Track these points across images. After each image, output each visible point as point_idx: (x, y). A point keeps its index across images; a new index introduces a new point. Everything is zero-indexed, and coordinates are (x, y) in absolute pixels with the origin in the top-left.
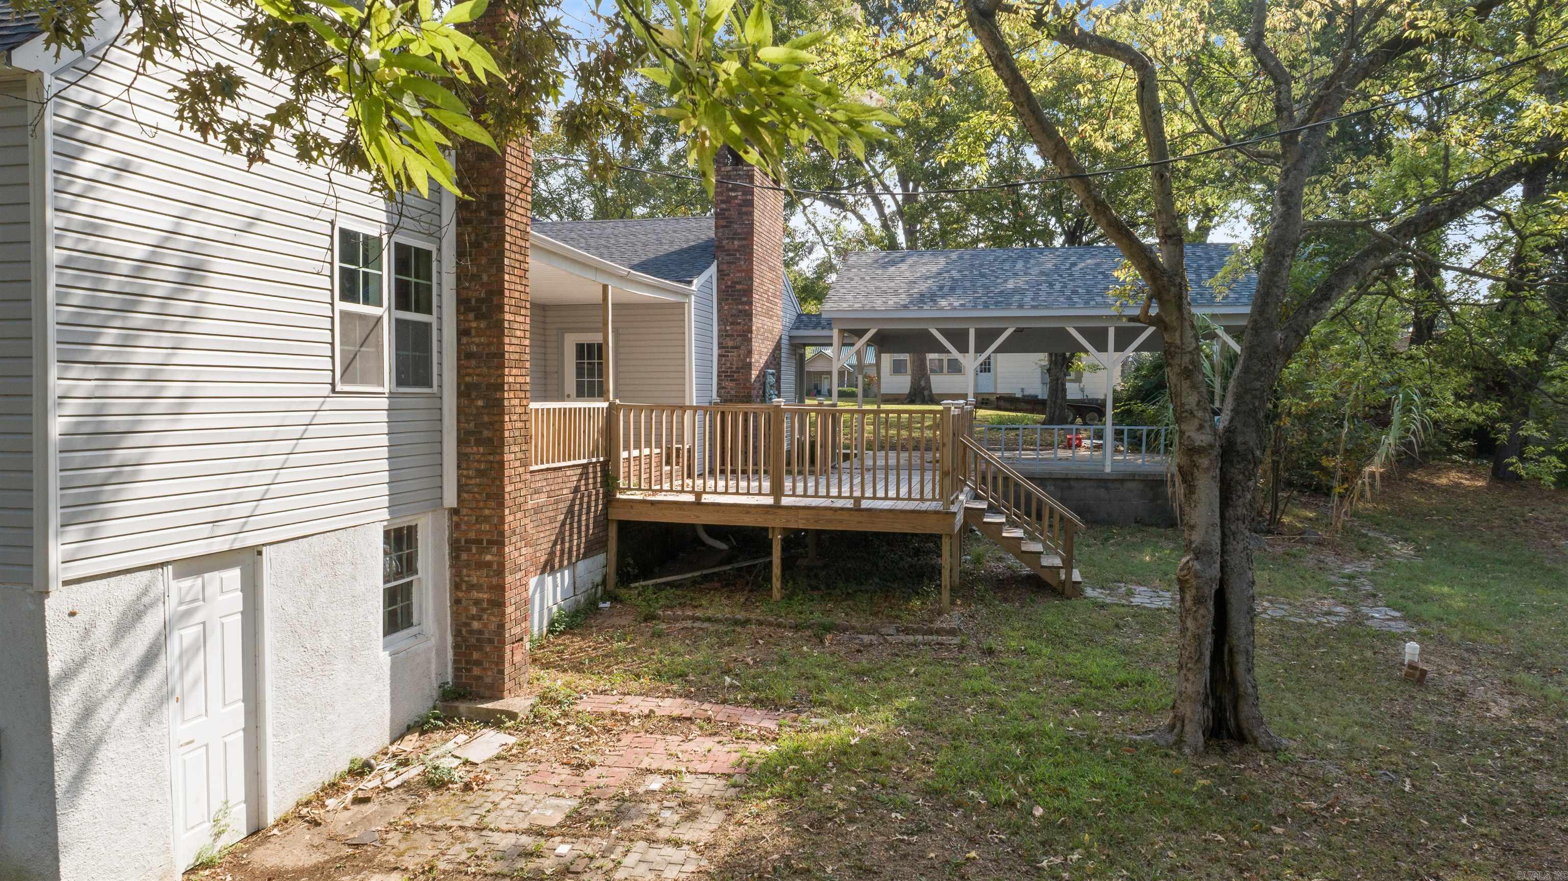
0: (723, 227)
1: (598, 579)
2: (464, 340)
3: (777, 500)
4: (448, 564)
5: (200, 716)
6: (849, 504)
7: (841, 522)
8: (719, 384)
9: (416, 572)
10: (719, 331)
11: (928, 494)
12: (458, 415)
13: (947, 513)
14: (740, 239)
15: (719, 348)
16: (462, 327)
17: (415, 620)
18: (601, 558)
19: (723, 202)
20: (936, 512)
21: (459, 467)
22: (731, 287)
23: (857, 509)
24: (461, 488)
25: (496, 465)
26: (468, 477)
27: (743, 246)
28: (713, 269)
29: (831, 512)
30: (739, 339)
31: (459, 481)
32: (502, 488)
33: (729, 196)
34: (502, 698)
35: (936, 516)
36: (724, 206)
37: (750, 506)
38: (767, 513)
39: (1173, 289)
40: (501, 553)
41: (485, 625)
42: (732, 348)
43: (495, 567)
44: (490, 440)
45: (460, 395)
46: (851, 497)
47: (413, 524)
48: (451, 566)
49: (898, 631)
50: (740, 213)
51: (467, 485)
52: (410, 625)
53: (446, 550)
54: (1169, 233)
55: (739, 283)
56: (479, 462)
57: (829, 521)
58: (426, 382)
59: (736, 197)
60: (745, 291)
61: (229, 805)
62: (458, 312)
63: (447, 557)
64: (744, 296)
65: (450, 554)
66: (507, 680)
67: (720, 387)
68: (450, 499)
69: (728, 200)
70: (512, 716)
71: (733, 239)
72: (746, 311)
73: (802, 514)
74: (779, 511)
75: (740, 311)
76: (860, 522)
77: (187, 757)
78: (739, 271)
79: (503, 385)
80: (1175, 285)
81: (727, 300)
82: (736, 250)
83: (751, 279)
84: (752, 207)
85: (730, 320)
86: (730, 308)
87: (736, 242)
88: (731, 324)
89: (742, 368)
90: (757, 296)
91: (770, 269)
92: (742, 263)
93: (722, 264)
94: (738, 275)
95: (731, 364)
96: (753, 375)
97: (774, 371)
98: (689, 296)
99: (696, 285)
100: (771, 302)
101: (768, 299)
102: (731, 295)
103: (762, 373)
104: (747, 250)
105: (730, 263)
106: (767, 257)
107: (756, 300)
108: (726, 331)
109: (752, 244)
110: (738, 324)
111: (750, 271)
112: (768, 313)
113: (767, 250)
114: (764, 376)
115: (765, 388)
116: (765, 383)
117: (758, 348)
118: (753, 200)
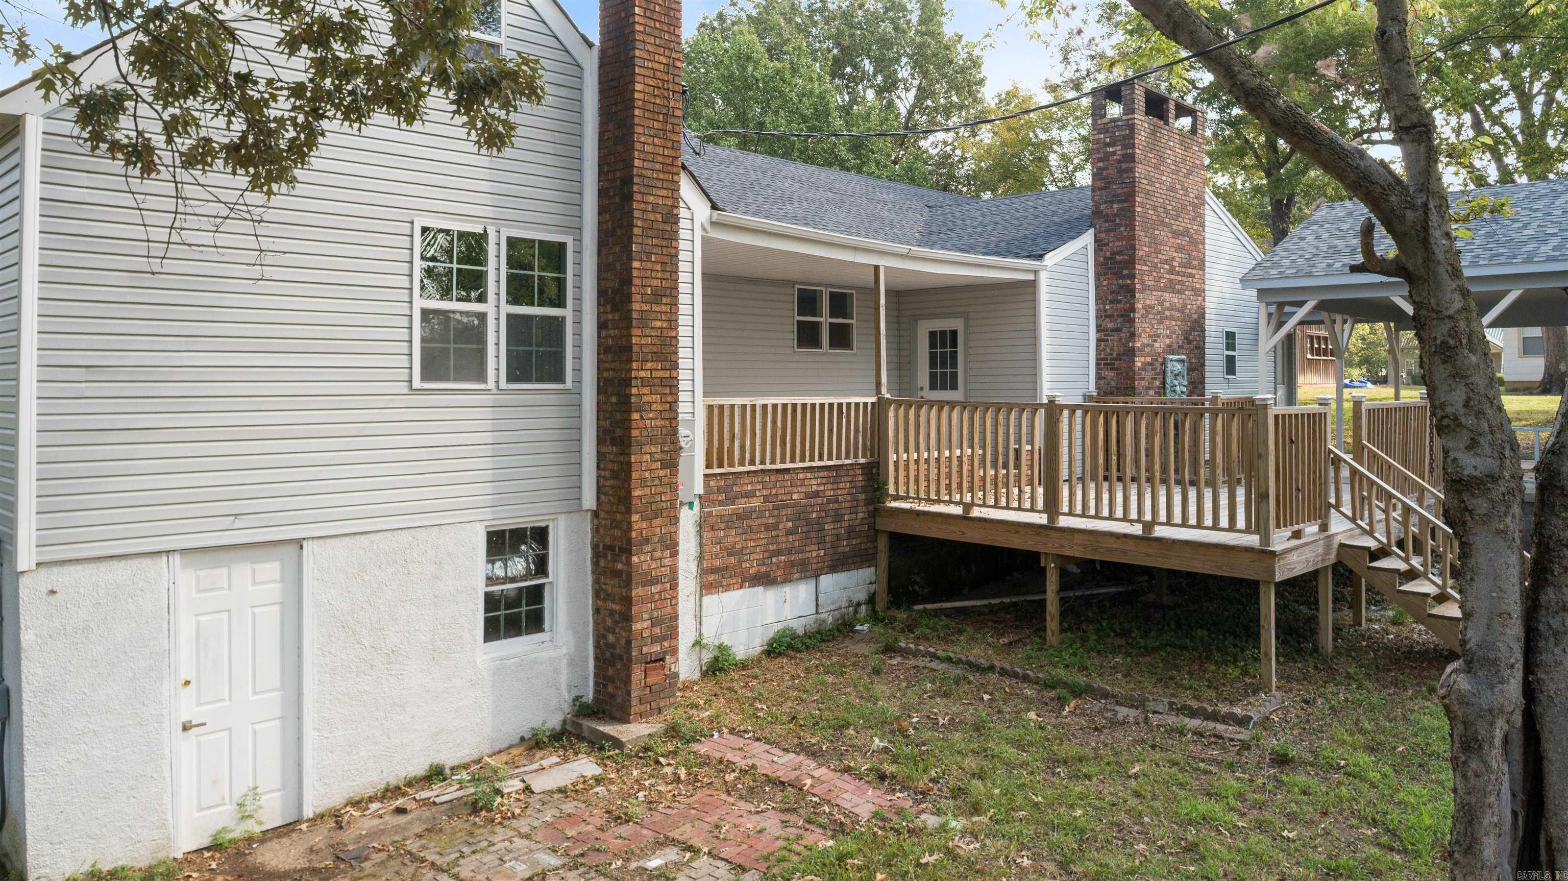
0: (1100, 189)
1: (862, 596)
2: (604, 333)
3: (1052, 518)
4: (589, 569)
5: (222, 700)
6: (1137, 530)
7: (1124, 552)
8: (1097, 373)
9: (547, 576)
10: (1098, 311)
11: (1241, 523)
12: (598, 411)
13: (1263, 551)
14: (1119, 202)
15: (1098, 331)
16: (602, 319)
17: (547, 626)
18: (866, 574)
19: (1100, 160)
20: (1248, 550)
21: (598, 467)
22: (1110, 258)
23: (1147, 539)
24: (600, 490)
25: (625, 467)
26: (605, 478)
27: (1123, 209)
28: (1088, 238)
29: (1114, 539)
30: (1120, 320)
31: (598, 481)
32: (629, 491)
33: (1106, 153)
34: (628, 722)
35: (1249, 555)
36: (1101, 164)
37: (1018, 524)
38: (1038, 534)
39: (1410, 214)
40: (629, 563)
41: (618, 639)
42: (1113, 330)
43: (624, 577)
44: (621, 439)
45: (600, 391)
46: (1139, 521)
47: (543, 524)
48: (593, 572)
49: (1171, 709)
50: (1120, 171)
51: (604, 486)
52: (541, 630)
53: (589, 555)
54: (1405, 123)
55: (1120, 253)
56: (613, 462)
57: (1110, 550)
58: (559, 377)
59: (1114, 153)
60: (1126, 262)
61: (259, 791)
62: (599, 304)
63: (589, 562)
64: (1127, 268)
65: (592, 559)
66: (634, 702)
67: (1099, 378)
68: (589, 500)
69: (1106, 157)
70: (618, 744)
71: (1112, 202)
72: (1127, 286)
73: (1078, 539)
74: (1054, 534)
75: (1121, 287)
76: (1148, 555)
77: (202, 739)
78: (1118, 240)
79: (630, 379)
80: (1413, 207)
81: (1106, 274)
82: (1115, 215)
83: (1133, 248)
84: (1134, 161)
85: (1110, 297)
86: (1110, 284)
87: (1115, 206)
88: (1112, 302)
89: (1124, 354)
90: (1145, 268)
91: (1176, 234)
92: (1123, 229)
93: (1101, 232)
94: (1118, 244)
95: (1112, 350)
96: (1139, 362)
97: (1183, 357)
98: (1036, 272)
99: (1050, 259)
100: (1178, 274)
101: (1171, 271)
102: (1110, 268)
103: (1160, 360)
104: (1128, 215)
105: (1108, 231)
106: (1167, 220)
107: (1142, 273)
108: (1105, 311)
109: (1134, 206)
110: (1120, 302)
111: (1133, 238)
112: (1171, 287)
113: (1166, 212)
114: (1164, 363)
115: (1164, 379)
116: (1164, 372)
117: (1148, 330)
118: (1134, 153)
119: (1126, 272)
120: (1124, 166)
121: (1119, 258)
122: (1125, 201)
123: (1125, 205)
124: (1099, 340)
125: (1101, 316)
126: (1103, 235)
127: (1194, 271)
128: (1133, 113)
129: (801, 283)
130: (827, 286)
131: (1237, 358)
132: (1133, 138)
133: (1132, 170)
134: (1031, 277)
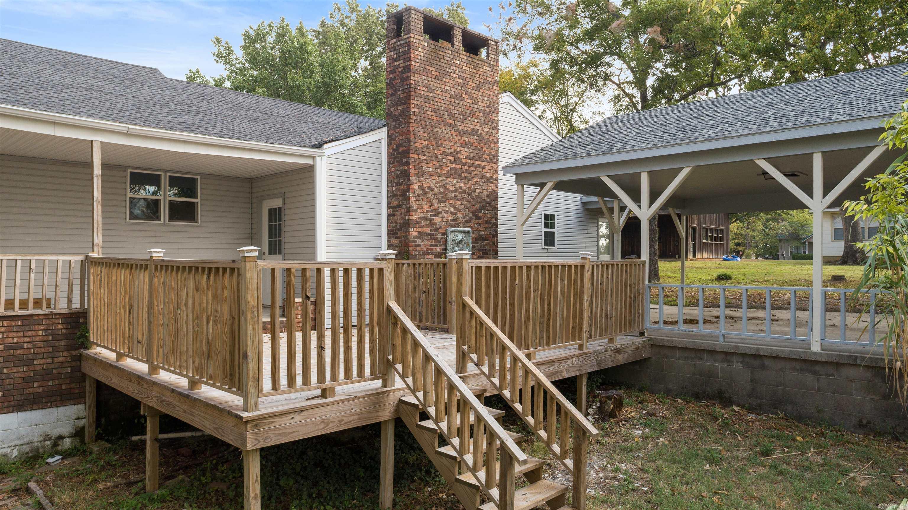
1: (64, 431)
8: (388, 242)
10: (388, 192)
14: (402, 104)
15: (388, 208)
18: (70, 410)
20: (229, 413)
22: (396, 150)
27: (404, 110)
28: (382, 133)
33: (394, 66)
35: (231, 419)
37: (130, 374)
42: (396, 207)
50: (402, 80)
55: (402, 145)
59: (399, 66)
60: (405, 152)
64: (405, 157)
67: (389, 245)
69: (394, 70)
71: (397, 105)
72: (406, 171)
74: (145, 385)
75: (402, 172)
78: (402, 135)
81: (393, 162)
82: (399, 115)
83: (409, 140)
84: (410, 72)
85: (396, 181)
86: (395, 170)
87: (399, 108)
88: (396, 185)
89: (403, 226)
90: (423, 157)
91: (462, 133)
92: (403, 126)
93: (391, 129)
94: (401, 138)
95: (396, 223)
96: (413, 232)
97: (469, 229)
98: (314, 158)
99: (329, 149)
100: (465, 164)
101: (457, 161)
102: (396, 158)
103: (442, 231)
104: (406, 114)
105: (395, 128)
106: (451, 121)
107: (418, 161)
108: (393, 191)
109: (410, 107)
110: (401, 184)
111: (408, 132)
112: (456, 174)
113: (451, 115)
114: (445, 234)
115: (446, 246)
116: (446, 241)
117: (426, 207)
118: (410, 65)
119: (405, 160)
120: (404, 76)
121: (401, 149)
122: (405, 104)
123: (405, 106)
124: (389, 215)
125: (391, 196)
126: (392, 132)
127: (484, 164)
128: (410, 33)
129: (133, 168)
130: (165, 171)
131: (556, 235)
132: (410, 53)
133: (408, 79)
134: (310, 162)
